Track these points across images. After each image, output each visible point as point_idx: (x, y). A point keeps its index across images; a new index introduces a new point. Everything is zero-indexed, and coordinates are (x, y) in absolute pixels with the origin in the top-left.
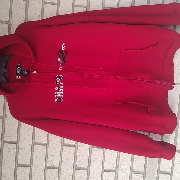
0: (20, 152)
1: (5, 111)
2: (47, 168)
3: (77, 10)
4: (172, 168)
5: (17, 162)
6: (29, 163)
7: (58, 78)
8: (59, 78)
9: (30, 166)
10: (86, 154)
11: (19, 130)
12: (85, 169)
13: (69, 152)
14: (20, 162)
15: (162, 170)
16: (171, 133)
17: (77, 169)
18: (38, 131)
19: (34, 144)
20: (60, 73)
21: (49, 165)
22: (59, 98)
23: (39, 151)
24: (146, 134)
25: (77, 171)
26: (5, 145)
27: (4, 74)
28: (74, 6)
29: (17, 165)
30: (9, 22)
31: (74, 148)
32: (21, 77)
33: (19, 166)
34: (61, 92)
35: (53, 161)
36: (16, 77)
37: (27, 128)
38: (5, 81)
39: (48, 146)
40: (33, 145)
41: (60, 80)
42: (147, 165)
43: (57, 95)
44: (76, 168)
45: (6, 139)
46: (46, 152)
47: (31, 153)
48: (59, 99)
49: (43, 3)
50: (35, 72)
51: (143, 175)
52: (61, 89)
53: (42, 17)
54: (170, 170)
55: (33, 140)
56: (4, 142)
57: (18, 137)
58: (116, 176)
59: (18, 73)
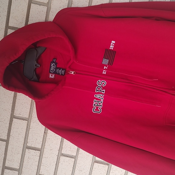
0: (44, 160)
1: (31, 112)
5: (38, 172)
7: (100, 83)
8: (102, 83)
11: (45, 136)
13: (100, 170)
14: (42, 172)
19: (61, 154)
20: (103, 77)
22: (97, 108)
23: (66, 164)
26: (27, 150)
27: (35, 70)
30: (48, 5)
31: (107, 166)
32: (55, 76)
34: (101, 100)
36: (49, 75)
37: (54, 138)
38: (35, 77)
39: (76, 159)
40: (59, 155)
41: (102, 86)
43: (96, 103)
45: (29, 145)
46: (74, 166)
47: (56, 164)
48: (97, 109)
50: (73, 73)
52: (101, 97)
53: (90, 3)
55: (60, 150)
56: (26, 147)
57: (44, 143)
59: (52, 71)
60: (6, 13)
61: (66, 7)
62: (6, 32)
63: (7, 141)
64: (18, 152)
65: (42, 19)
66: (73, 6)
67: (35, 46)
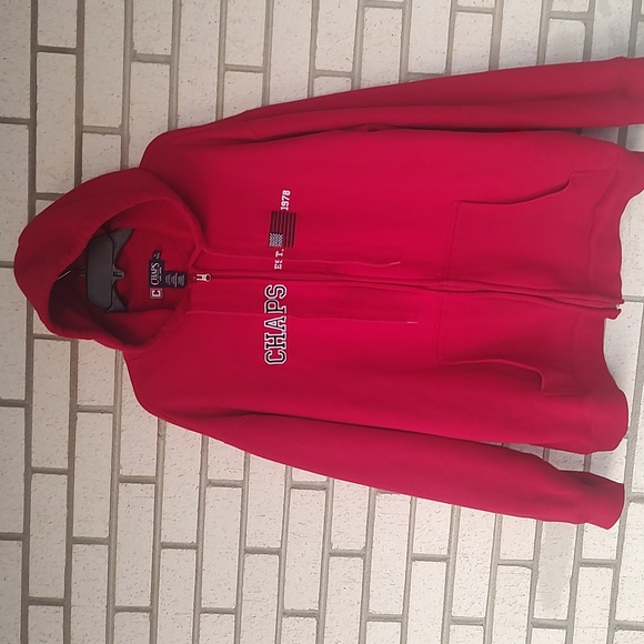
0: (166, 506)
1: (119, 391)
2: (246, 551)
3: (326, 87)
4: (620, 548)
5: (157, 537)
6: (192, 539)
7: (272, 292)
8: (276, 291)
9: (196, 547)
10: (360, 510)
11: (162, 445)
12: (358, 555)
13: (308, 505)
14: (168, 535)
15: (587, 554)
16: (612, 445)
17: (332, 555)
18: (217, 447)
19: (207, 483)
20: (276, 278)
21: (251, 543)
22: (275, 351)
23: (223, 503)
24: (538, 452)
25: (332, 559)
26: (122, 487)
27: (115, 286)
28: (314, 74)
29: (159, 546)
30: (123, 131)
31: (323, 492)
32: (163, 293)
33: (163, 548)
34: (281, 332)
35: (264, 532)
36: (149, 293)
37: (184, 441)
38: (118, 304)
39: (246, 488)
40: (203, 486)
41: (277, 298)
42: (542, 542)
43: (271, 341)
44: (330, 553)
45: (124, 472)
46: (242, 507)
47: (199, 508)
48: (275, 355)
49: (222, 69)
50: (204, 278)
51: (530, 571)
52: (281, 324)
53: (220, 113)
54: (612, 555)
55: (203, 472)
56: (119, 480)
57: (160, 463)
58: (450, 573)
59: (154, 281)
60: (26, 165)
61: (166, 130)
62: (32, 207)
63: (69, 473)
64: (100, 496)
65: (114, 165)
66: (181, 125)
67: (107, 230)
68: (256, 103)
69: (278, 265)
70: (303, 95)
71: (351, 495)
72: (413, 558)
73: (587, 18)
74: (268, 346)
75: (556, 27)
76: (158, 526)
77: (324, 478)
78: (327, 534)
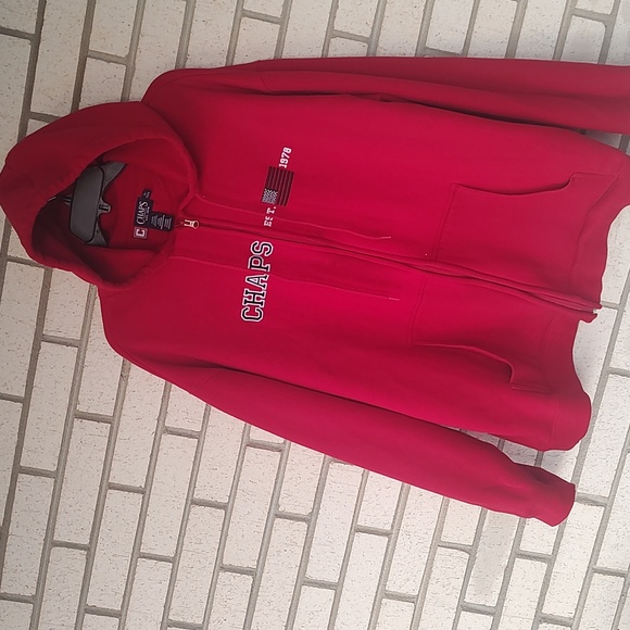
0: (119, 447)
2: (193, 502)
3: (342, 49)
4: (557, 544)
5: (106, 477)
6: (141, 483)
7: (257, 248)
8: (262, 248)
9: (143, 491)
10: (312, 476)
11: (123, 386)
12: (304, 520)
13: (262, 465)
14: (117, 477)
15: (525, 546)
16: (568, 447)
17: (277, 516)
18: (179, 395)
19: (163, 430)
20: (264, 234)
21: (199, 495)
22: (253, 308)
23: (177, 453)
24: (494, 441)
25: (277, 520)
26: (77, 422)
27: (99, 219)
28: (332, 33)
29: (107, 486)
30: (129, 62)
31: (278, 454)
32: (148, 233)
33: (110, 488)
34: (261, 290)
35: (214, 485)
36: (133, 232)
37: (147, 385)
38: (99, 238)
39: (202, 440)
40: (159, 433)
41: (262, 255)
42: (484, 529)
43: (250, 297)
44: (276, 514)
45: (81, 408)
46: (195, 458)
47: (152, 455)
48: (252, 312)
49: (239, 13)
50: (192, 224)
51: (467, 556)
52: (262, 281)
53: (230, 58)
54: (548, 550)
55: (162, 418)
56: (75, 415)
57: (119, 403)
58: (390, 548)
59: (140, 220)
60: (24, 81)
61: (173, 68)
62: (23, 126)
63: (25, 402)
64: (53, 428)
65: (113, 95)
66: (190, 65)
67: (100, 163)
68: (268, 54)
69: (268, 223)
70: (317, 54)
71: (305, 460)
72: (357, 529)
73: (609, 21)
74: (246, 302)
75: (577, 24)
76: (108, 466)
77: (281, 440)
78: (276, 495)
